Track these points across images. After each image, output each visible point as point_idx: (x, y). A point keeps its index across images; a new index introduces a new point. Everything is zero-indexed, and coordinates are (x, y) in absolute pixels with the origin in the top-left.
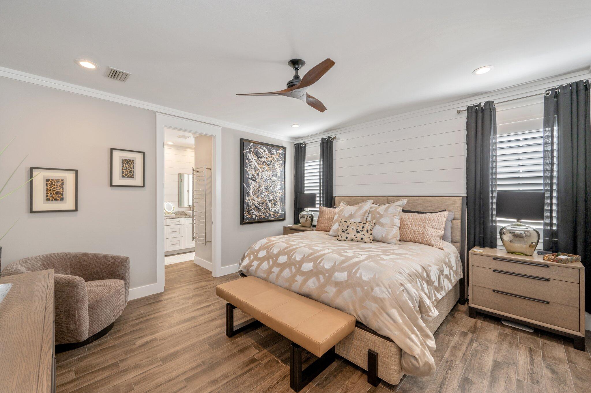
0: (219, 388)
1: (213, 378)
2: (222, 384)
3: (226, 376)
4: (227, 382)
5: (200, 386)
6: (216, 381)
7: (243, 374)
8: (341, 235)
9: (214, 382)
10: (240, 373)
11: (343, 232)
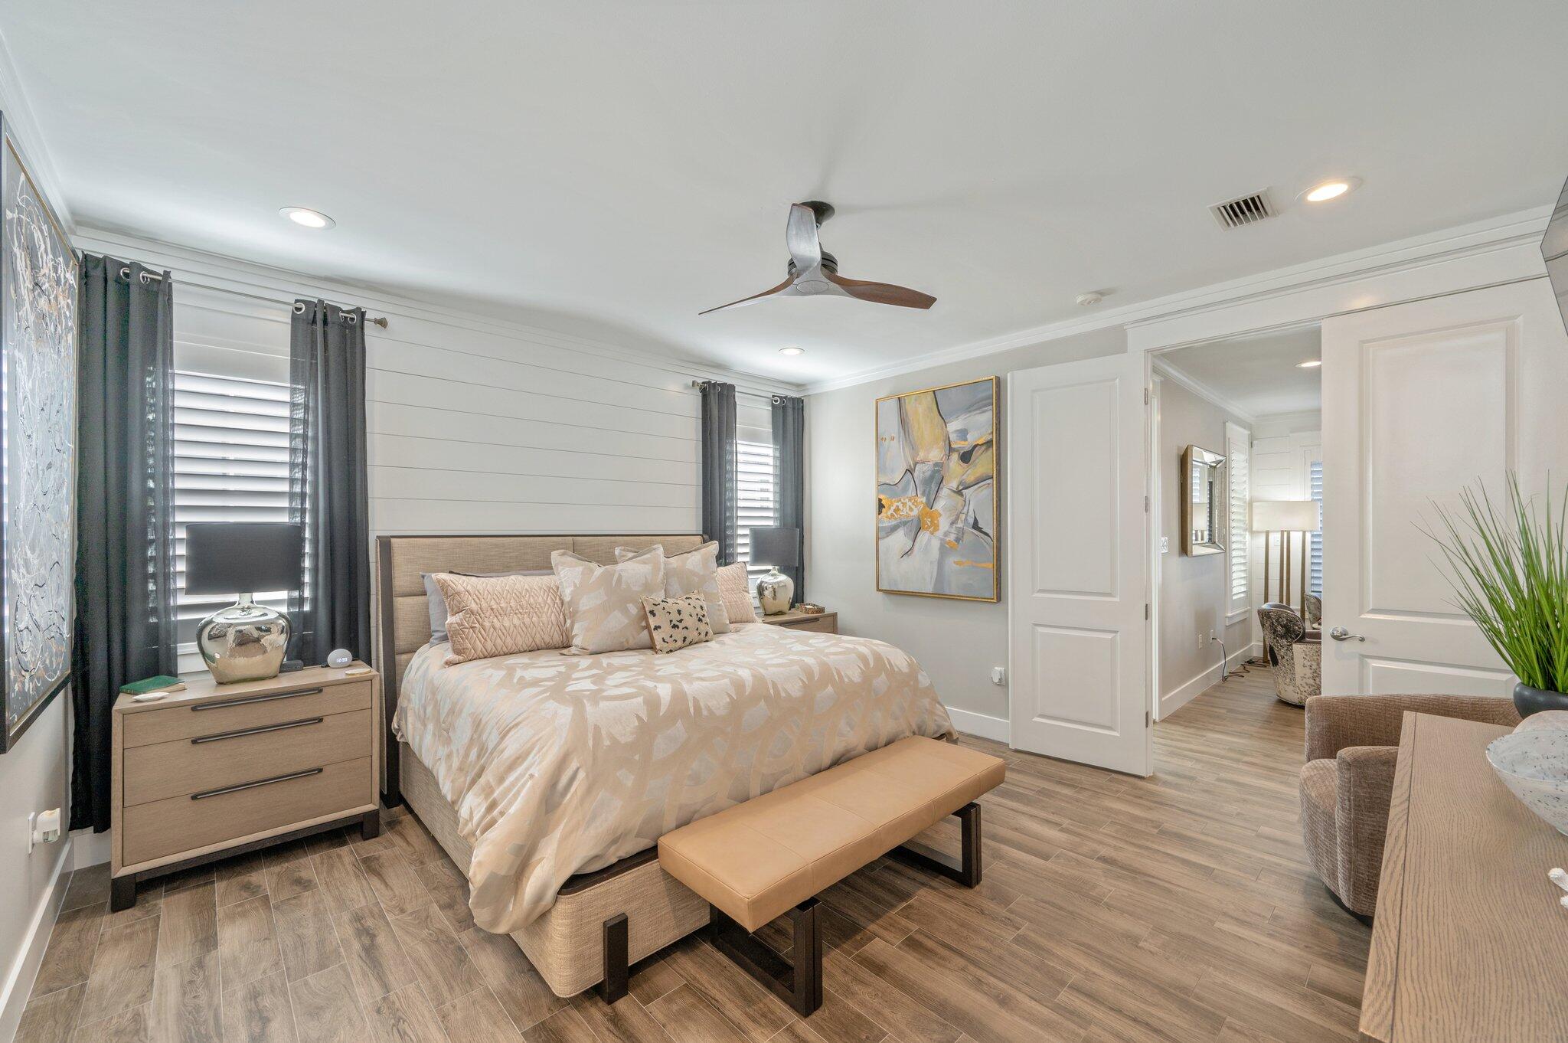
0: (1016, 988)
1: (994, 1007)
2: (1002, 985)
3: (978, 984)
4: (994, 976)
5: (1026, 1024)
6: (998, 996)
7: (961, 955)
8: (671, 636)
9: (1004, 1001)
10: (961, 962)
11: (675, 626)
